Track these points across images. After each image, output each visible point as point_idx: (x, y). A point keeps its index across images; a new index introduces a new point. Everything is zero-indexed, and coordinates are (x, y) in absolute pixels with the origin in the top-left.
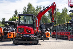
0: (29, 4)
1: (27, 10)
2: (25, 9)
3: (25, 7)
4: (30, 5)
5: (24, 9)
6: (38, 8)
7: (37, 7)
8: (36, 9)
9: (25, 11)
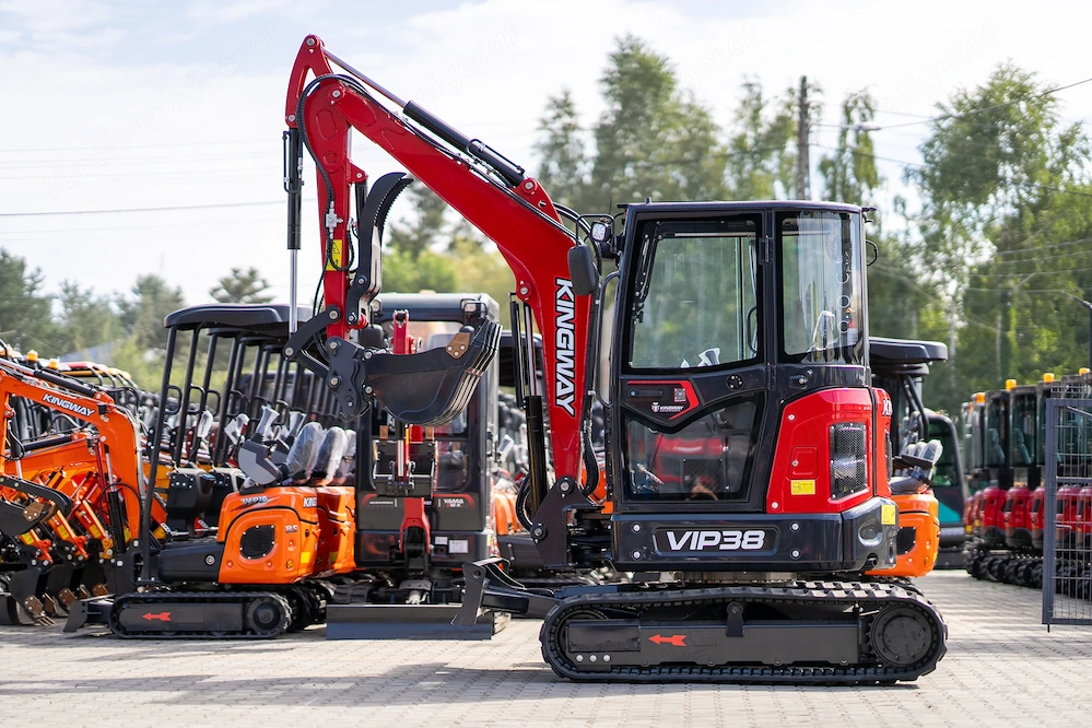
0: (621, 59)
1: (591, 149)
2: (568, 128)
3: (564, 106)
4: (635, 76)
5: (545, 137)
6: (769, 115)
7: (754, 108)
8: (739, 130)
9: (567, 164)
